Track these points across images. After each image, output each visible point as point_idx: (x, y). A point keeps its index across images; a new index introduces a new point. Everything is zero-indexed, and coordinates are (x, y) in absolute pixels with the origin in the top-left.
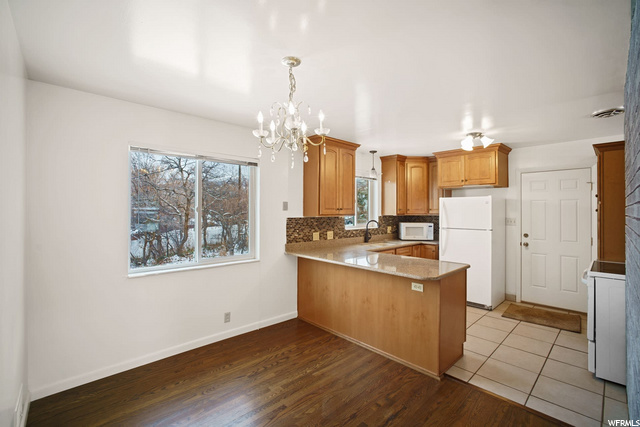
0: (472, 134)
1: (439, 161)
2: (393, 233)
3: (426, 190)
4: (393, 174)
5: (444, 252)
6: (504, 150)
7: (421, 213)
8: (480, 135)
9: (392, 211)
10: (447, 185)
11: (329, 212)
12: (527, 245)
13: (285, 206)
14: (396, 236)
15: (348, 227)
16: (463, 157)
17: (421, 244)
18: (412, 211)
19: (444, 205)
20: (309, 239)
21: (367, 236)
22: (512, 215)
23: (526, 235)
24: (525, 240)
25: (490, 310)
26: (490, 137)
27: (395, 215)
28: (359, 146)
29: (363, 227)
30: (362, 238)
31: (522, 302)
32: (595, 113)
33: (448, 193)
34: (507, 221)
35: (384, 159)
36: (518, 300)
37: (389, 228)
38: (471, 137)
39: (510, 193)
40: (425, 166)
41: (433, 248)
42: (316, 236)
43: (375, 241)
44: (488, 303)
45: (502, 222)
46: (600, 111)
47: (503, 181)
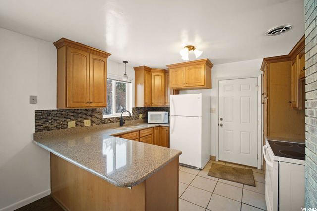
0: (187, 47)
1: (171, 71)
2: (144, 118)
3: (163, 90)
4: (141, 79)
5: (173, 131)
6: (209, 64)
7: (161, 105)
8: (193, 48)
9: (141, 104)
10: (176, 87)
11: (77, 105)
12: (222, 125)
13: (33, 100)
14: (145, 120)
15: (104, 116)
16: (184, 68)
17: (160, 126)
18: (155, 104)
19: (173, 100)
20: (65, 127)
21: (122, 121)
22: (214, 106)
23: (222, 119)
24: (221, 122)
25: (200, 170)
26: (200, 50)
27: (143, 106)
28: (110, 55)
29: (119, 115)
30: (118, 123)
31: (219, 161)
32: (270, 30)
33: (177, 92)
34: (211, 111)
35: (136, 69)
36: (217, 160)
37: (141, 116)
38: (187, 49)
39: (212, 93)
40: (163, 74)
41: (167, 128)
42: (72, 124)
43: (128, 125)
44: (199, 166)
45: (208, 110)
46: (274, 28)
47: (208, 85)
